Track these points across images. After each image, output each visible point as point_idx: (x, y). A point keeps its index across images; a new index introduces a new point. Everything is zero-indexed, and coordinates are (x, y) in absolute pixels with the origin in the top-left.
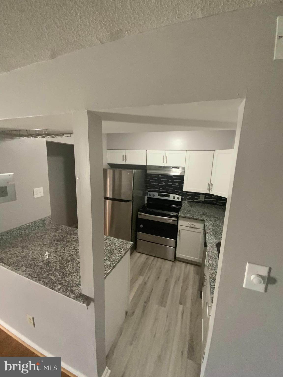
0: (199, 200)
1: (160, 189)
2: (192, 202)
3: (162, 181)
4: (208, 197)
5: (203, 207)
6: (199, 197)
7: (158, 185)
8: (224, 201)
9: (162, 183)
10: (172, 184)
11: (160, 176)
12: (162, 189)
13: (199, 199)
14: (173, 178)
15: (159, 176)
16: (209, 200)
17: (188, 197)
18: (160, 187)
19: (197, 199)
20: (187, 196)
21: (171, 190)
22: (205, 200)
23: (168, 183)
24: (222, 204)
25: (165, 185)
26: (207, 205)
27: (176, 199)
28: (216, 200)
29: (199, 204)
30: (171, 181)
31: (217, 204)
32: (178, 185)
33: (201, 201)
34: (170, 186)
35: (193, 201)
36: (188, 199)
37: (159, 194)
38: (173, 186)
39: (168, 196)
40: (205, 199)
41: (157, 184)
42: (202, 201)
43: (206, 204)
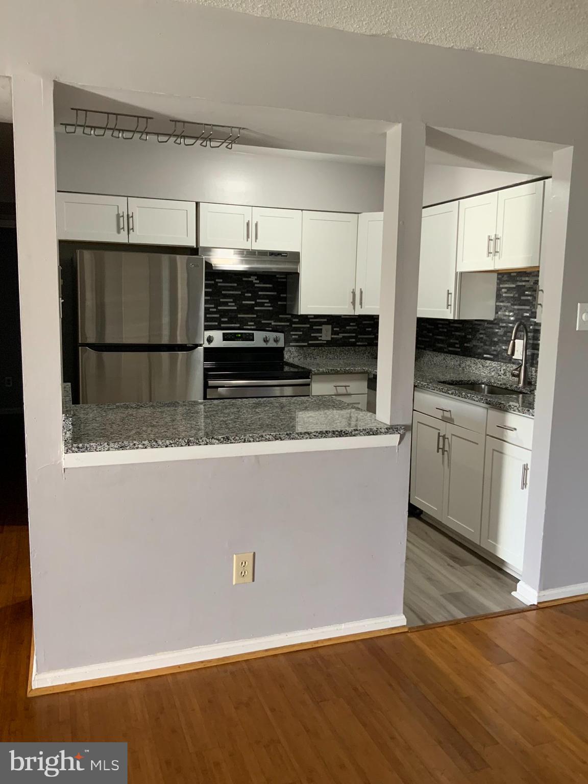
0: (321, 340)
1: (223, 320)
2: (305, 346)
3: (226, 296)
4: (338, 329)
5: (331, 356)
6: (320, 331)
7: (215, 310)
8: (370, 335)
9: (226, 304)
10: (253, 302)
11: (220, 282)
12: (226, 320)
13: (321, 336)
14: (256, 285)
15: (218, 282)
16: (341, 337)
17: (294, 335)
18: (222, 316)
19: (316, 338)
20: (292, 333)
21: (252, 320)
22: (332, 338)
23: (244, 302)
24: (366, 343)
25: (236, 308)
26: (338, 349)
27: (271, 344)
28: (354, 335)
29: (322, 349)
30: (250, 295)
31: (358, 343)
32: (269, 305)
33: (325, 342)
34: (250, 309)
35: (306, 344)
36: (296, 341)
37: (224, 334)
38: (256, 308)
39: (250, 338)
40: (333, 336)
41: (213, 306)
42: (327, 341)
43: (336, 346)
